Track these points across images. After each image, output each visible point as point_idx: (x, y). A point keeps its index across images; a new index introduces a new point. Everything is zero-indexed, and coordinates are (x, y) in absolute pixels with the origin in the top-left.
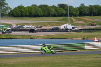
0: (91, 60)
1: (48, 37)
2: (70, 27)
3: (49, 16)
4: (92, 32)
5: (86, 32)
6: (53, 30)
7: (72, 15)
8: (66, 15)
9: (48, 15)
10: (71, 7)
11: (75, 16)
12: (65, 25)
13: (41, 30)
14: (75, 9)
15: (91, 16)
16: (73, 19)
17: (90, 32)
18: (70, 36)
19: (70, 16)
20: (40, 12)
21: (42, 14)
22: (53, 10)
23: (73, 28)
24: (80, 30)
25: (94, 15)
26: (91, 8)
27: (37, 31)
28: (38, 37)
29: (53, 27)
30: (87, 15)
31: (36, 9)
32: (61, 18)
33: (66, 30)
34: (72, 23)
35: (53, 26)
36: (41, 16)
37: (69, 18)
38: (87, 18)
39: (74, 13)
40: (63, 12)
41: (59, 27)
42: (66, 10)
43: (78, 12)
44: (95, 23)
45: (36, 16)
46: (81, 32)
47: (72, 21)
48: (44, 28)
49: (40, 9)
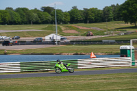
0: (86, 82)
1: (28, 52)
2: (58, 38)
3: (30, 23)
4: (88, 44)
5: (79, 45)
6: (34, 42)
7: (60, 21)
8: (52, 22)
9: (28, 22)
10: (59, 11)
11: (65, 23)
12: (51, 36)
13: (19, 42)
14: (65, 14)
15: (86, 23)
16: (62, 27)
17: (85, 45)
18: (58, 50)
19: (58, 24)
20: (18, 18)
21: (20, 20)
22: (35, 15)
23: (62, 39)
24: (72, 43)
25: (90, 22)
26: (86, 12)
27: (13, 44)
28: (14, 52)
29: (35, 38)
30: (81, 21)
31: (11, 14)
32: (46, 26)
33: (53, 42)
34: (60, 32)
35: (34, 36)
36: (19, 23)
37: (56, 25)
38: (81, 26)
39: (63, 18)
40: (49, 17)
41: (43, 38)
42: (52, 15)
43: (69, 18)
44: (91, 33)
45: (12, 23)
46: (73, 44)
47: (61, 30)
48: (22, 39)
49: (17, 14)
